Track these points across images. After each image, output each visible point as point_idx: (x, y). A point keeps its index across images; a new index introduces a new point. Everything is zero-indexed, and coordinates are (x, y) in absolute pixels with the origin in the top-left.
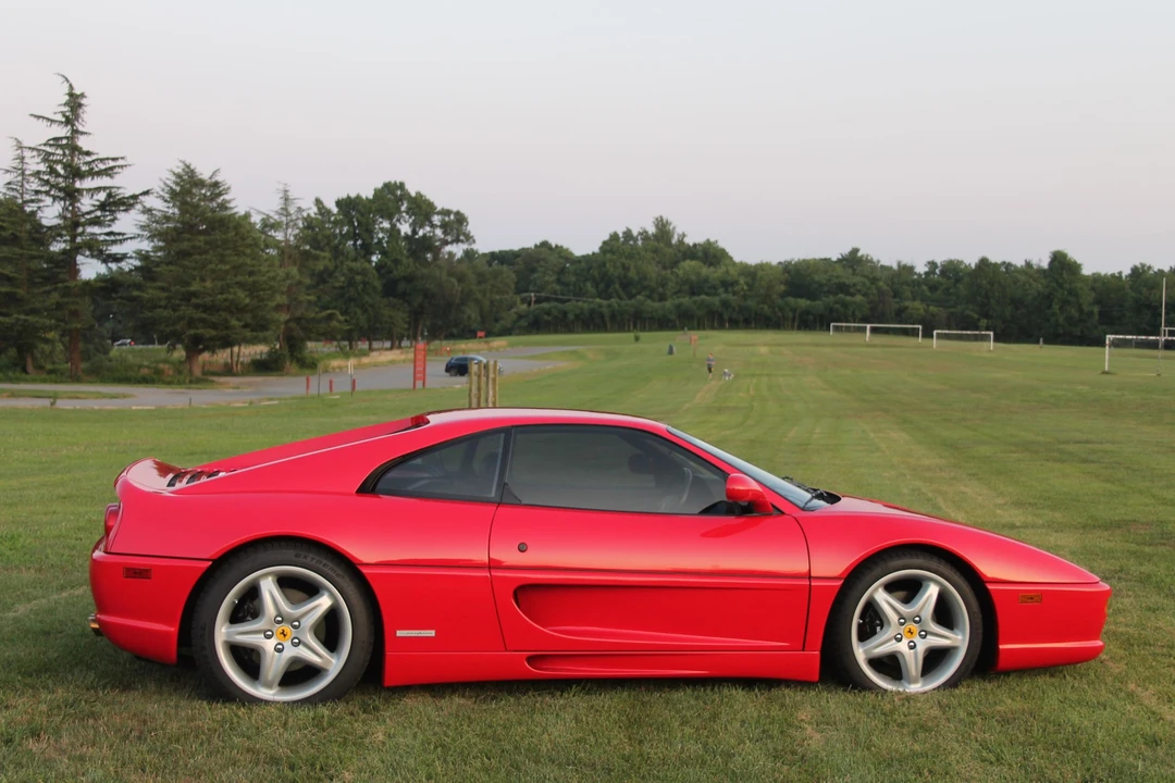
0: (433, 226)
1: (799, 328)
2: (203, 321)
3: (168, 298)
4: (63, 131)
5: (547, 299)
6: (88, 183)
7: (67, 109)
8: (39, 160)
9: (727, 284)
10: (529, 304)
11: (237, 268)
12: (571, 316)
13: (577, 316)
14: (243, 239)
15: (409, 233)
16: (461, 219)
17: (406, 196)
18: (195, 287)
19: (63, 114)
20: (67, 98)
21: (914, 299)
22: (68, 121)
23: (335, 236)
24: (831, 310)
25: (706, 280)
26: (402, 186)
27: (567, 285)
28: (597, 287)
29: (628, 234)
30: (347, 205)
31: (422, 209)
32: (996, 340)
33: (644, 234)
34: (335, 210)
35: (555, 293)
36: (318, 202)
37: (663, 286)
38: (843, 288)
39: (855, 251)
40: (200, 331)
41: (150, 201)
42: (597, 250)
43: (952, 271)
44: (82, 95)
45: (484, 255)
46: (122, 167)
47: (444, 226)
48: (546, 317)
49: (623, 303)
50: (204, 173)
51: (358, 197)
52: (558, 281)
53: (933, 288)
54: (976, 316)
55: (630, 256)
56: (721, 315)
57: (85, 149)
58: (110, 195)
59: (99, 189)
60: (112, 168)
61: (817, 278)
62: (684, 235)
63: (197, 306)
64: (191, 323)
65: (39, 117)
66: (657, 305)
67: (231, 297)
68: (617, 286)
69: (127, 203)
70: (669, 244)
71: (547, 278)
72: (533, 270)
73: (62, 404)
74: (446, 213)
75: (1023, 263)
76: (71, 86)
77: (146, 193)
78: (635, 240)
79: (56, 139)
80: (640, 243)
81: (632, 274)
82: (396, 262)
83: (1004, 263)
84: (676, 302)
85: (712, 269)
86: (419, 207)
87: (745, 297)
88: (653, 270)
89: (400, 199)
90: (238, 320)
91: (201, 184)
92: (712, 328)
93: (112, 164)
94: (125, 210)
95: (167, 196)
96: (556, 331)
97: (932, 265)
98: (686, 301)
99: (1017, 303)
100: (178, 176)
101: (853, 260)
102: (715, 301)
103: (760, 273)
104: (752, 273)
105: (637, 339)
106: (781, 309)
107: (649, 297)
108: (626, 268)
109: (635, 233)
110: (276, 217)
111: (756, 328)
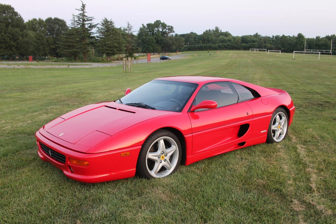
0: (166, 29)
1: (244, 50)
2: (108, 50)
3: (102, 45)
4: (82, 12)
5: (192, 44)
6: (87, 22)
7: (82, 7)
8: (77, 18)
9: (229, 41)
10: (188, 45)
11: (115, 39)
12: (196, 48)
13: (197, 47)
14: (117, 33)
15: (162, 31)
16: (172, 28)
17: (161, 23)
18: (107, 43)
19: (81, 9)
20: (82, 5)
21: (269, 44)
22: (82, 10)
23: (146, 32)
24: (251, 46)
25: (225, 40)
26: (160, 21)
27: (196, 41)
28: (202, 41)
29: (210, 30)
30: (149, 25)
31: (164, 26)
32: (281, 52)
33: (213, 30)
34: (146, 26)
35: (194, 43)
36: (143, 25)
37: (216, 41)
38: (254, 41)
39: (257, 33)
40: (108, 52)
41: (98, 26)
42: (202, 34)
43: (277, 37)
44: (85, 5)
45: (179, 35)
46: (93, 19)
47: (168, 29)
48: (191, 48)
49: (207, 45)
50: (109, 20)
51: (151, 23)
52: (194, 40)
53: (273, 41)
54: (281, 47)
55: (209, 35)
56: (227, 47)
57: (86, 15)
58: (90, 25)
59: (89, 23)
60: (92, 19)
61: (248, 39)
62: (221, 30)
63: (107, 47)
64: (107, 50)
65: (77, 9)
66: (214, 45)
67: (114, 45)
68: (206, 41)
69: (94, 26)
70: (218, 32)
71: (192, 40)
72: (189, 38)
73: (70, 67)
74: (169, 26)
75: (292, 36)
76: (83, 3)
77: (98, 24)
78: (211, 31)
79: (80, 14)
80: (212, 32)
81: (210, 38)
82: (159, 37)
83: (288, 36)
84: (218, 44)
85: (226, 37)
86: (163, 25)
87: (233, 43)
88: (214, 38)
89: (159, 24)
90: (116, 49)
91: (108, 22)
92: (225, 50)
93: (91, 18)
94: (94, 28)
95: (102, 25)
96: (193, 51)
97: (273, 36)
98: (220, 44)
99: (290, 44)
100: (104, 20)
101: (256, 35)
102: (226, 44)
103: (236, 38)
104: (234, 38)
105: (208, 52)
106: (240, 46)
107: (213, 44)
108: (208, 37)
109: (211, 30)
110: (127, 28)
111: (234, 50)
